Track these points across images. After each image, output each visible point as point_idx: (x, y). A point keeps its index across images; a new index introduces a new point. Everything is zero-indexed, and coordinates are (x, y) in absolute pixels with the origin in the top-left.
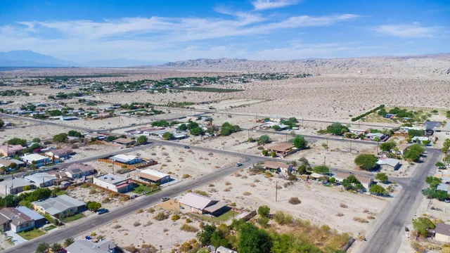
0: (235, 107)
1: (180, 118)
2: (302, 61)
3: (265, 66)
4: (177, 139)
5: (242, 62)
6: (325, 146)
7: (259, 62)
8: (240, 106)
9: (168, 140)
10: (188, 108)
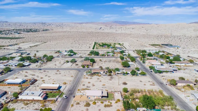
0: (33, 47)
1: (9, 55)
2: (39, 23)
3: (20, 25)
4: (26, 66)
5: (5, 23)
6: (101, 60)
7: (16, 23)
8: (34, 46)
9: (21, 67)
10: (5, 49)
